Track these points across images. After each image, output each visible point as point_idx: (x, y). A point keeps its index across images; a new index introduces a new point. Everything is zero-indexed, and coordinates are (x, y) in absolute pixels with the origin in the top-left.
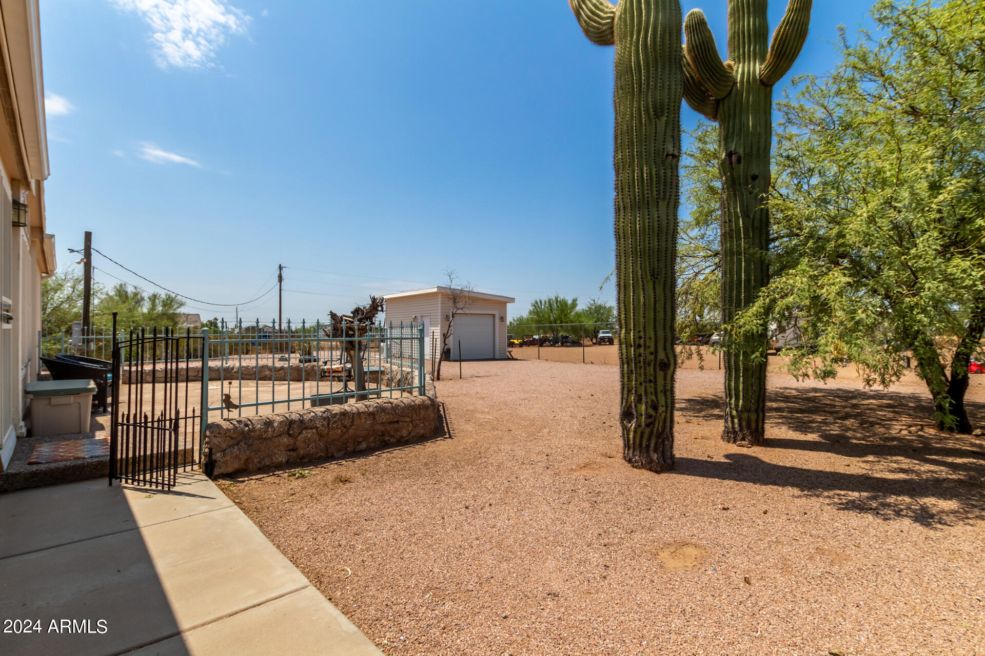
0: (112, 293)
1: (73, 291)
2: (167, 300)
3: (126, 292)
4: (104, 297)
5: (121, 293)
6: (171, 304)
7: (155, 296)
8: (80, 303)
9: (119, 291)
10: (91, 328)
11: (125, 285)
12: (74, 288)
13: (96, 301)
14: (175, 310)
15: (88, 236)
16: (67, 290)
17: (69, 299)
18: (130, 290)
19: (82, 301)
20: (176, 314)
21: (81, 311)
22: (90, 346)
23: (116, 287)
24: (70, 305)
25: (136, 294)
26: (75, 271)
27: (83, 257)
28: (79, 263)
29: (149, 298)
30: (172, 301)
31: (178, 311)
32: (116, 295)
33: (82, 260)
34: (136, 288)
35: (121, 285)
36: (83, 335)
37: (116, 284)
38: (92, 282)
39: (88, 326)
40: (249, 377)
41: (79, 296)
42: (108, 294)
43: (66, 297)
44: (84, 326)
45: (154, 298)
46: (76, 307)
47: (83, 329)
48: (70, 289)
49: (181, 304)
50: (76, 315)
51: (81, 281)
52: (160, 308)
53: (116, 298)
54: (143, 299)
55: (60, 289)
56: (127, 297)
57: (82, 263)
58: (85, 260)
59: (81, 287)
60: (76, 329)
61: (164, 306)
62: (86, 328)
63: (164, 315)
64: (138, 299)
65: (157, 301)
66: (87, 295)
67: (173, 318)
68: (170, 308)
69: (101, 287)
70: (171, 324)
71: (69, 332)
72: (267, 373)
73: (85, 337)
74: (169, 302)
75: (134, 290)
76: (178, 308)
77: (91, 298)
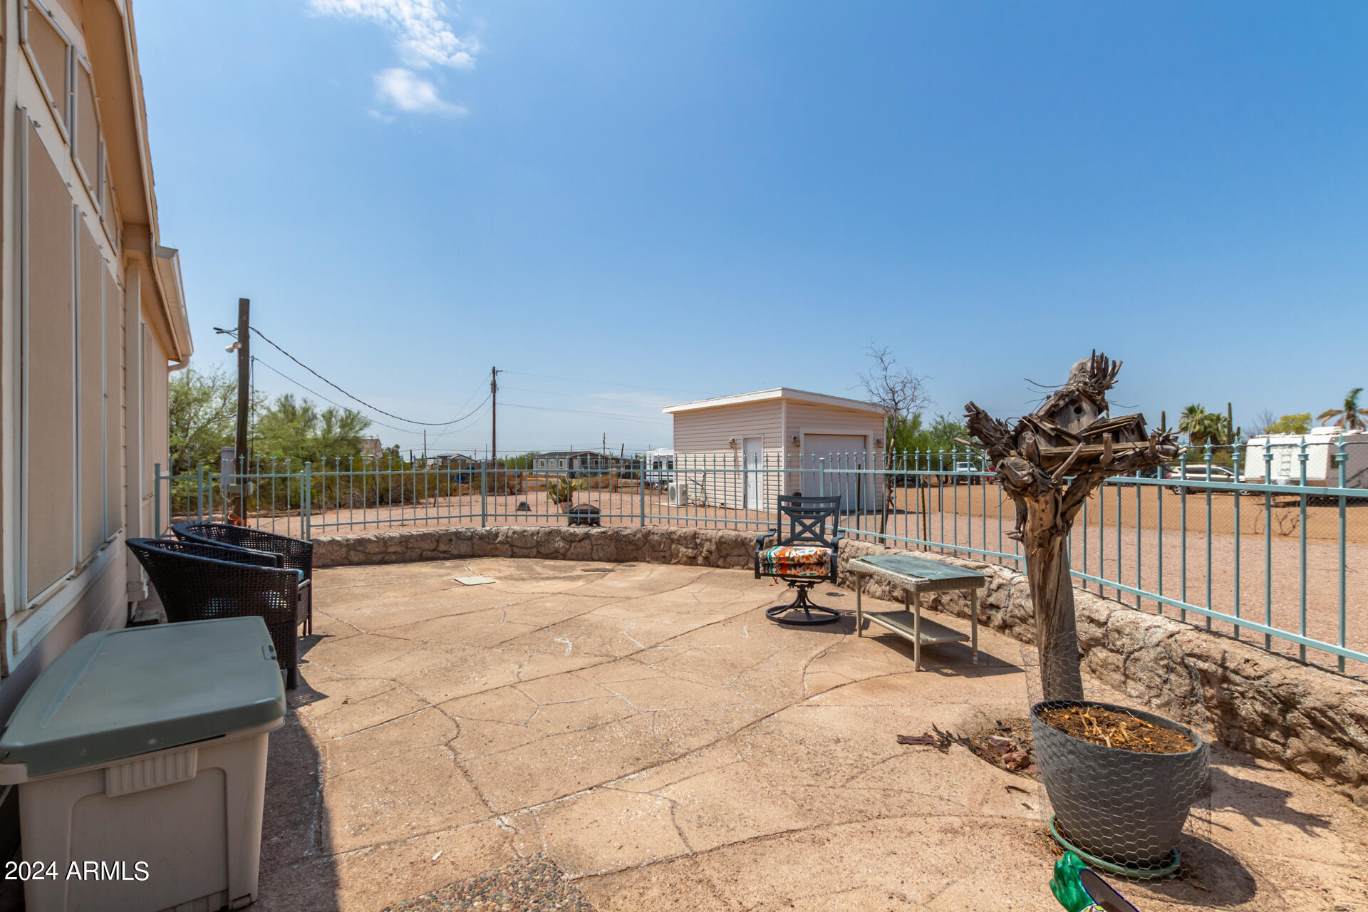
0: (275, 409)
1: (224, 404)
2: (347, 418)
3: (294, 408)
4: (264, 412)
5: (287, 407)
6: (351, 423)
7: (330, 412)
8: (233, 422)
9: (284, 406)
10: (249, 459)
11: (292, 396)
12: (225, 398)
13: (253, 419)
14: (357, 432)
15: (244, 306)
16: (216, 402)
17: (218, 415)
18: (298, 404)
19: (235, 419)
20: (358, 438)
21: (235, 434)
22: (248, 487)
23: (279, 399)
24: (219, 425)
25: (306, 410)
26: (227, 375)
27: (237, 341)
28: (231, 350)
29: (323, 416)
30: (353, 419)
31: (361, 434)
32: (280, 411)
33: (235, 345)
34: (305, 402)
35: (286, 397)
36: (238, 472)
37: (280, 396)
38: (250, 390)
39: (245, 455)
40: (526, 552)
41: (232, 410)
42: (269, 410)
43: (214, 412)
44: (238, 455)
45: (329, 416)
46: (227, 427)
47: (238, 461)
48: (219, 400)
49: (366, 424)
50: (229, 440)
51: (234, 388)
52: (337, 430)
53: (281, 416)
54: (315, 417)
55: (206, 401)
56: (294, 414)
57: (236, 351)
58: (240, 346)
59: (234, 398)
60: (227, 460)
61: (342, 427)
62: (242, 457)
63: (342, 439)
64: (308, 417)
65: (333, 419)
66: (243, 408)
67: (355, 444)
68: (351, 429)
69: (262, 398)
70: (353, 452)
71: (217, 465)
72: (560, 544)
73: (242, 475)
74: (350, 421)
75: (304, 405)
76: (361, 429)
77: (250, 414)
